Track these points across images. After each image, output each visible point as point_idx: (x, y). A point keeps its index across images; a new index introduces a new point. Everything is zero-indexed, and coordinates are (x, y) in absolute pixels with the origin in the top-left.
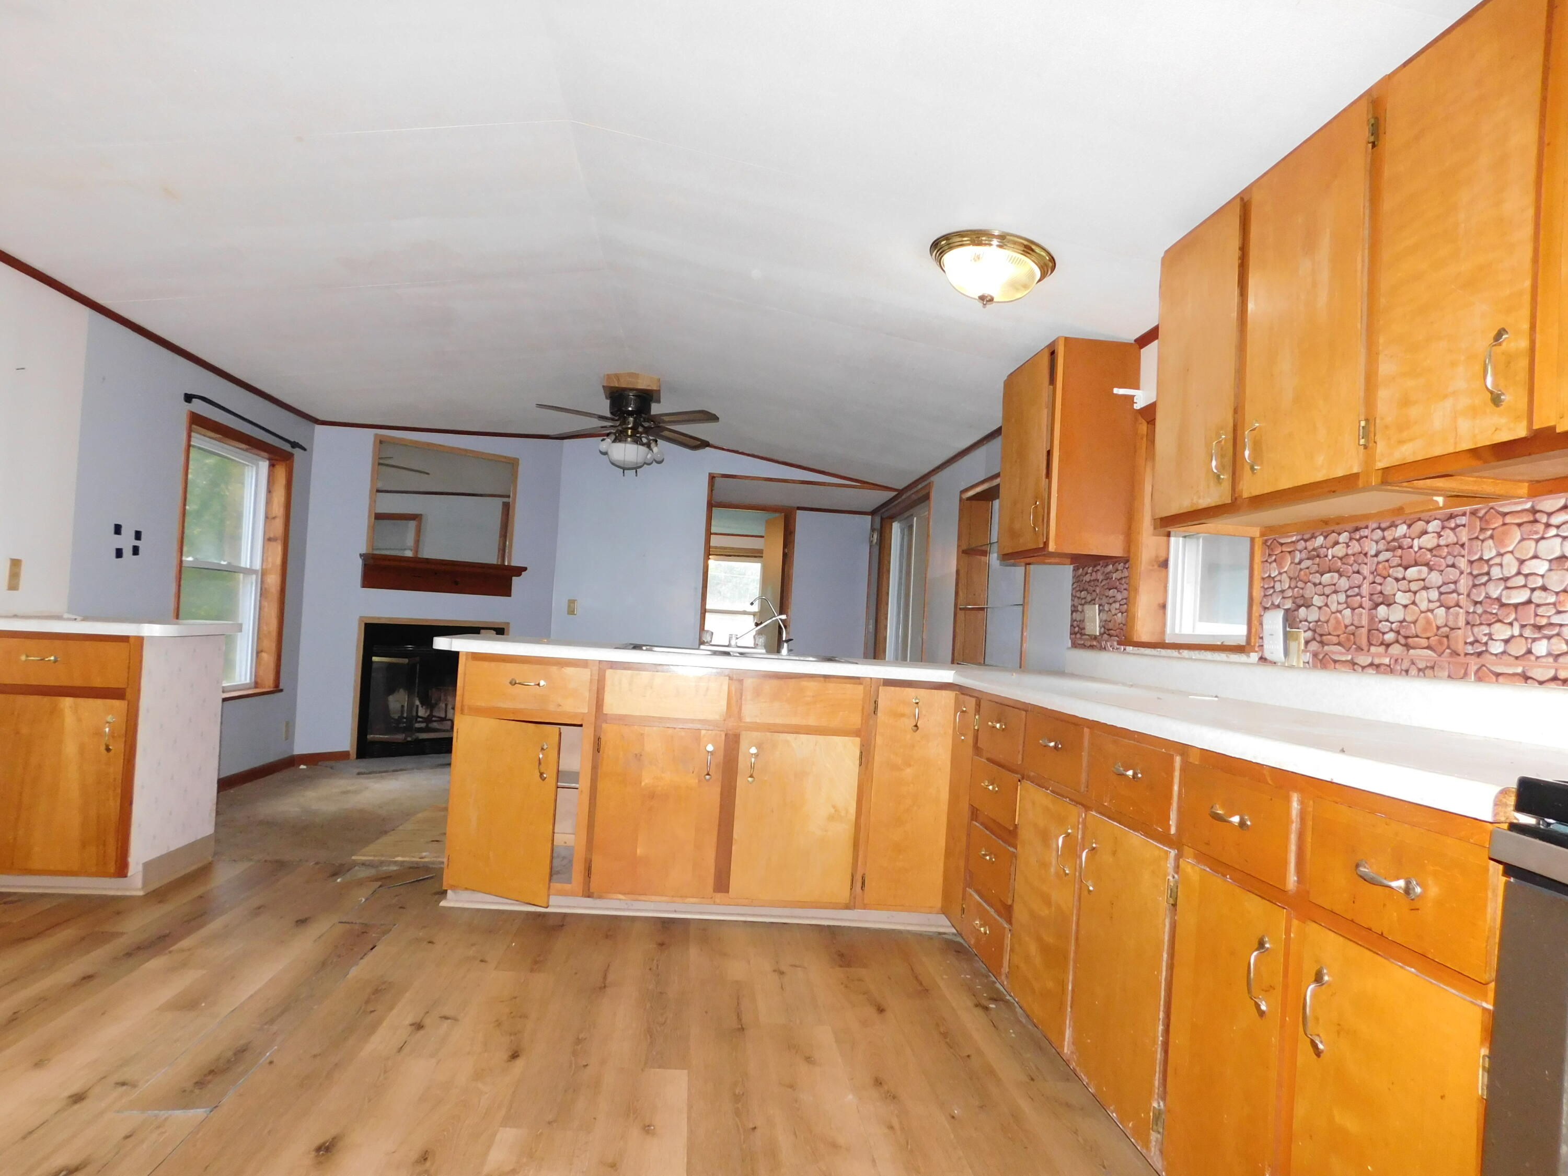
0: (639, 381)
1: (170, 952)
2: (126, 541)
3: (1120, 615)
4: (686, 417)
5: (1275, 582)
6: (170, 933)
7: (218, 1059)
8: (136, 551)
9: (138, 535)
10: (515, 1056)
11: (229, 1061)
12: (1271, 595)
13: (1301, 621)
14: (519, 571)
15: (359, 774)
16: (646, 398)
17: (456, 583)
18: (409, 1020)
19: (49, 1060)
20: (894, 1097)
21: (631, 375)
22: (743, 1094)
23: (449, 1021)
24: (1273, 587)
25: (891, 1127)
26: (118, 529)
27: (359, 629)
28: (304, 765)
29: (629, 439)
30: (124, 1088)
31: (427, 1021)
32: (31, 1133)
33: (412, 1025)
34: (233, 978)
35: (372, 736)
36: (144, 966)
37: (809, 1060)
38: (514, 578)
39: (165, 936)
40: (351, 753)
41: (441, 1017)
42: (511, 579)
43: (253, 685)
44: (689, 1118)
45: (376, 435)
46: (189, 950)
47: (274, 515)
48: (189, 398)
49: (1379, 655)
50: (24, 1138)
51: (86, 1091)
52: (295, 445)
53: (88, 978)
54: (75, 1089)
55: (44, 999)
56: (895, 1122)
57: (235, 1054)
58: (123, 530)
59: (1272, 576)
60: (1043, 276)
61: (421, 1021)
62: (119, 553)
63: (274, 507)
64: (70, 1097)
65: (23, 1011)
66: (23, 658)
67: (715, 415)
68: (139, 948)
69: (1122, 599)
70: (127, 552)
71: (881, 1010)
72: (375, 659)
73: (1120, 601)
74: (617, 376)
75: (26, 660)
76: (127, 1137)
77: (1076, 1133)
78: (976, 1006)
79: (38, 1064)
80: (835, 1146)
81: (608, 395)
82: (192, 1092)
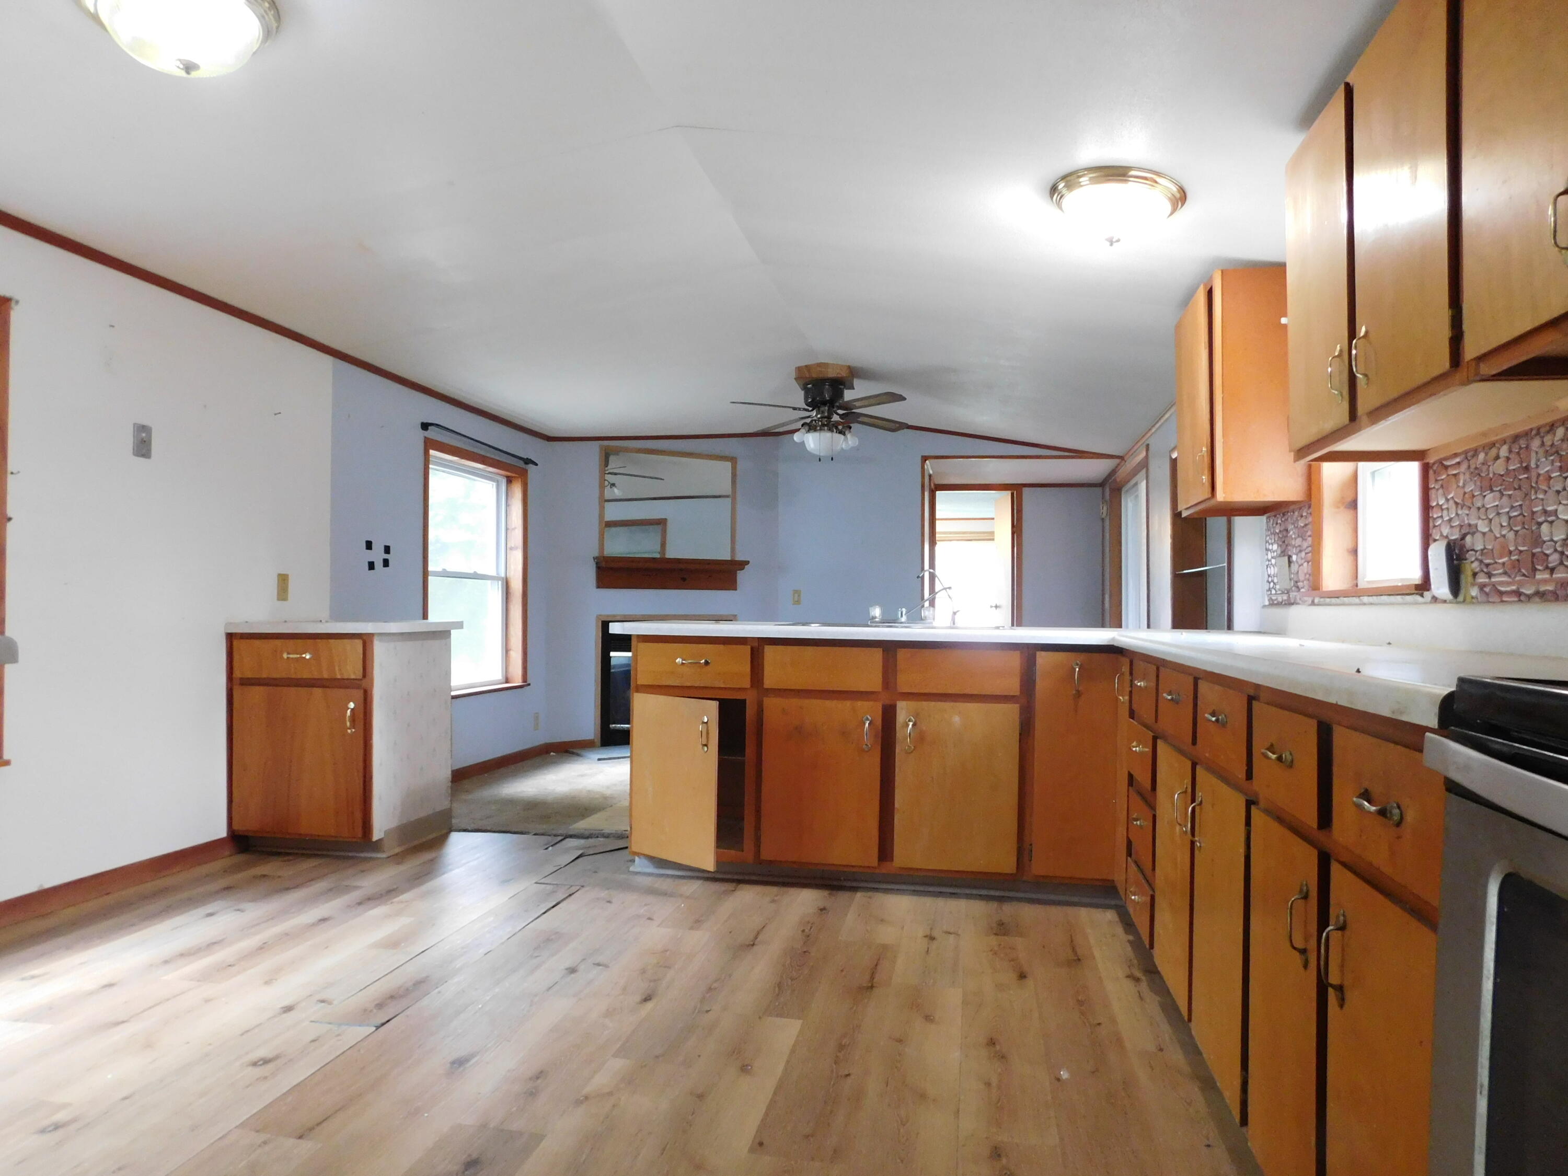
0: (829, 370)
1: (392, 903)
2: (377, 555)
3: (1305, 564)
4: (872, 401)
5: (1442, 510)
6: (397, 888)
7: (400, 988)
8: (386, 563)
9: (387, 550)
10: (647, 999)
11: (407, 989)
12: (1440, 525)
13: (1468, 551)
14: (742, 565)
15: (599, 760)
16: (838, 384)
17: (684, 579)
18: (568, 964)
19: (276, 980)
20: (1003, 1057)
21: (819, 365)
22: (848, 1045)
23: (601, 967)
24: (1442, 517)
25: (988, 1084)
26: (369, 545)
27: (597, 626)
28: (554, 752)
29: (826, 428)
30: (323, 1004)
31: (582, 967)
32: (247, 1031)
33: (567, 969)
34: (434, 925)
35: (614, 725)
36: (367, 914)
37: (928, 1018)
38: (738, 572)
39: (394, 890)
40: (596, 740)
41: (594, 964)
42: (736, 573)
43: (504, 681)
44: (788, 1062)
45: (601, 447)
46: (406, 902)
47: (513, 527)
48: (425, 426)
49: (1545, 581)
50: (242, 1035)
51: (294, 1005)
52: (528, 461)
53: (324, 920)
54: (286, 1003)
55: (287, 934)
56: (994, 1082)
57: (414, 985)
58: (374, 546)
59: (1440, 504)
60: (1174, 210)
61: (577, 966)
62: (371, 566)
63: (513, 519)
64: (282, 1008)
65: (270, 943)
66: (285, 656)
67: (901, 395)
68: (369, 899)
69: (1307, 547)
70: (379, 564)
71: (1022, 976)
72: (612, 654)
73: (1305, 550)
74: (807, 367)
75: (288, 658)
76: (313, 1041)
77: (1189, 1104)
78: (1128, 977)
79: (267, 983)
80: (923, 1096)
81: (802, 386)
82: (371, 1011)
